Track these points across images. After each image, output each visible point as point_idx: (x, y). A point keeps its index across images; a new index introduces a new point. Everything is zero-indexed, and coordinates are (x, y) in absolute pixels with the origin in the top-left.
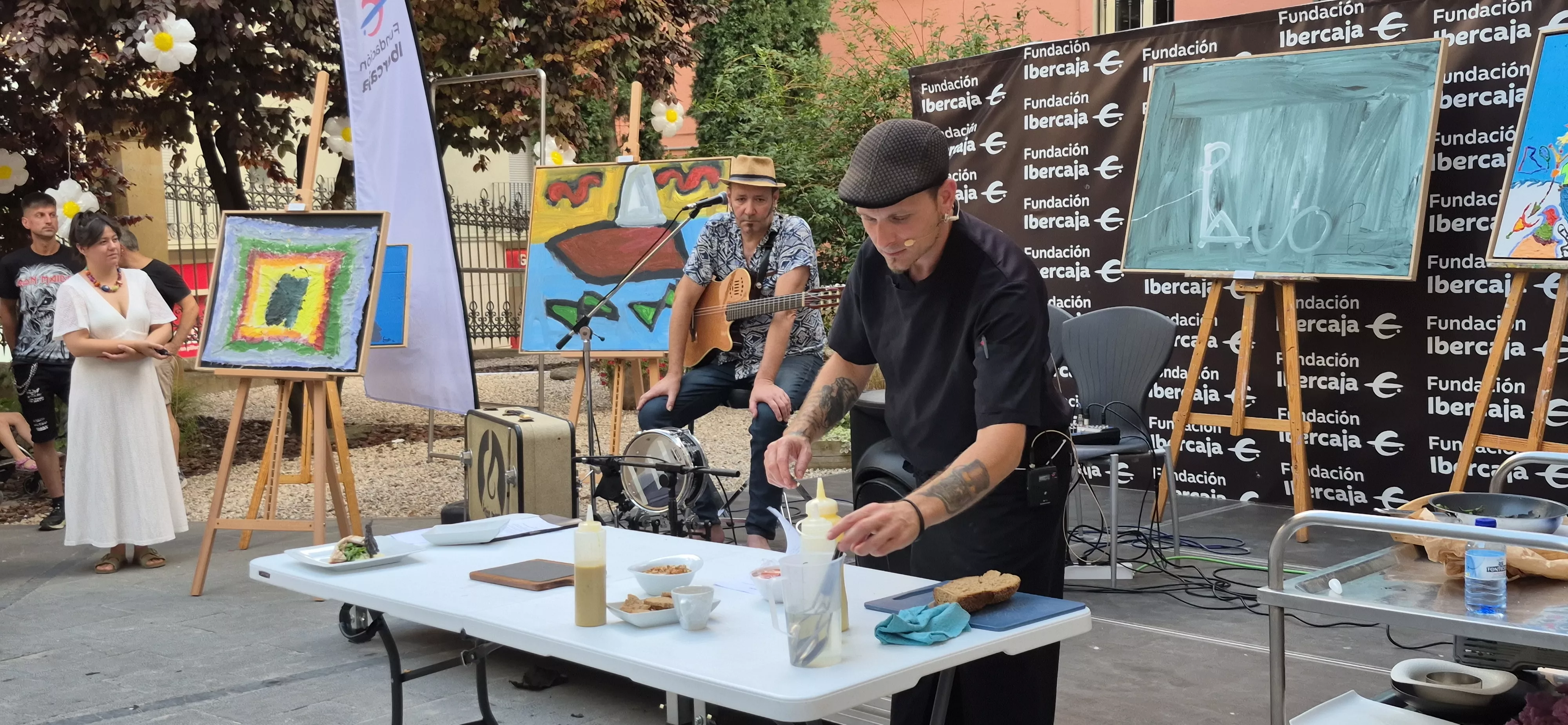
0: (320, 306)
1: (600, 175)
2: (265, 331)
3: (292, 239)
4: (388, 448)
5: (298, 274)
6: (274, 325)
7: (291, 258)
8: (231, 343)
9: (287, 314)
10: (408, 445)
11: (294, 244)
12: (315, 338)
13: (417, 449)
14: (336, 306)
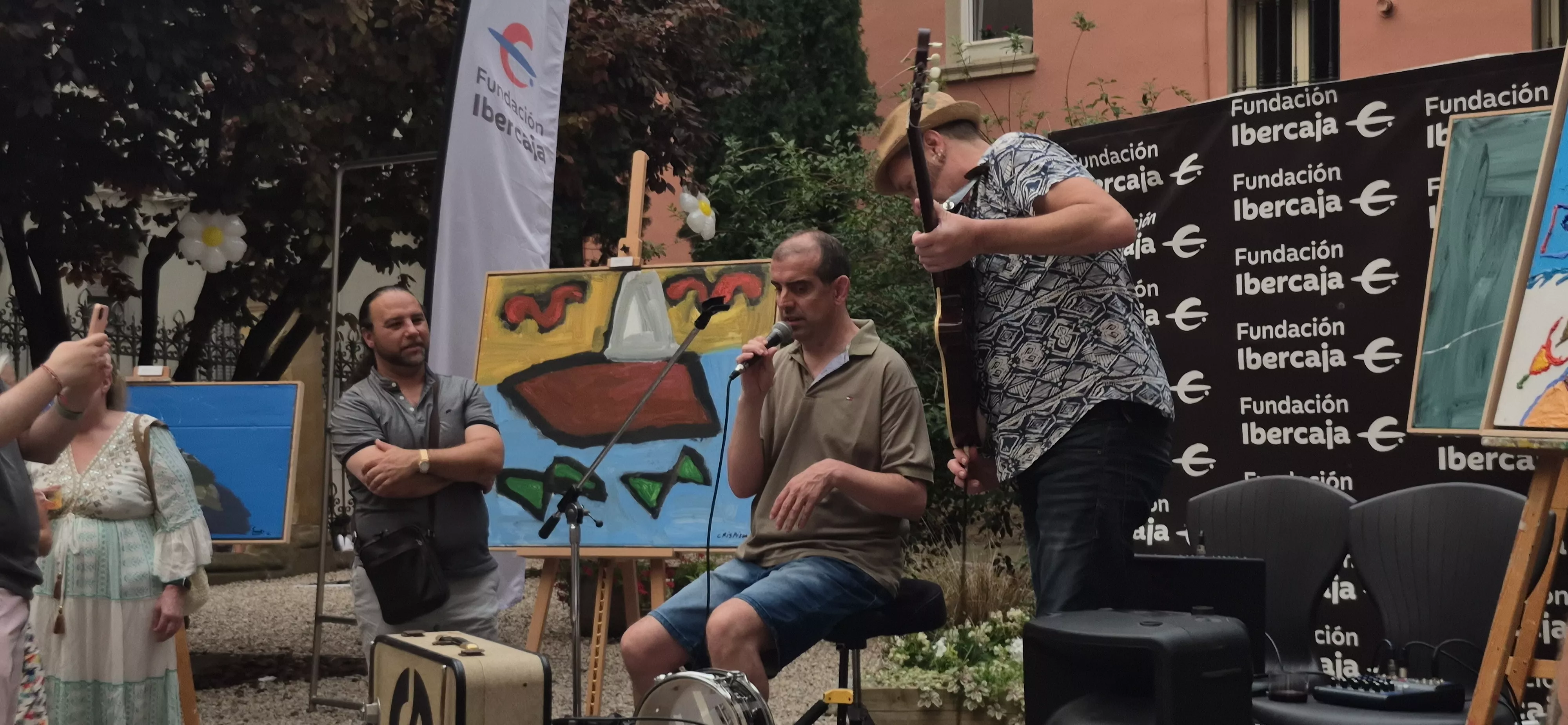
1: (583, 286)
4: (252, 690)
10: (281, 685)
13: (293, 691)
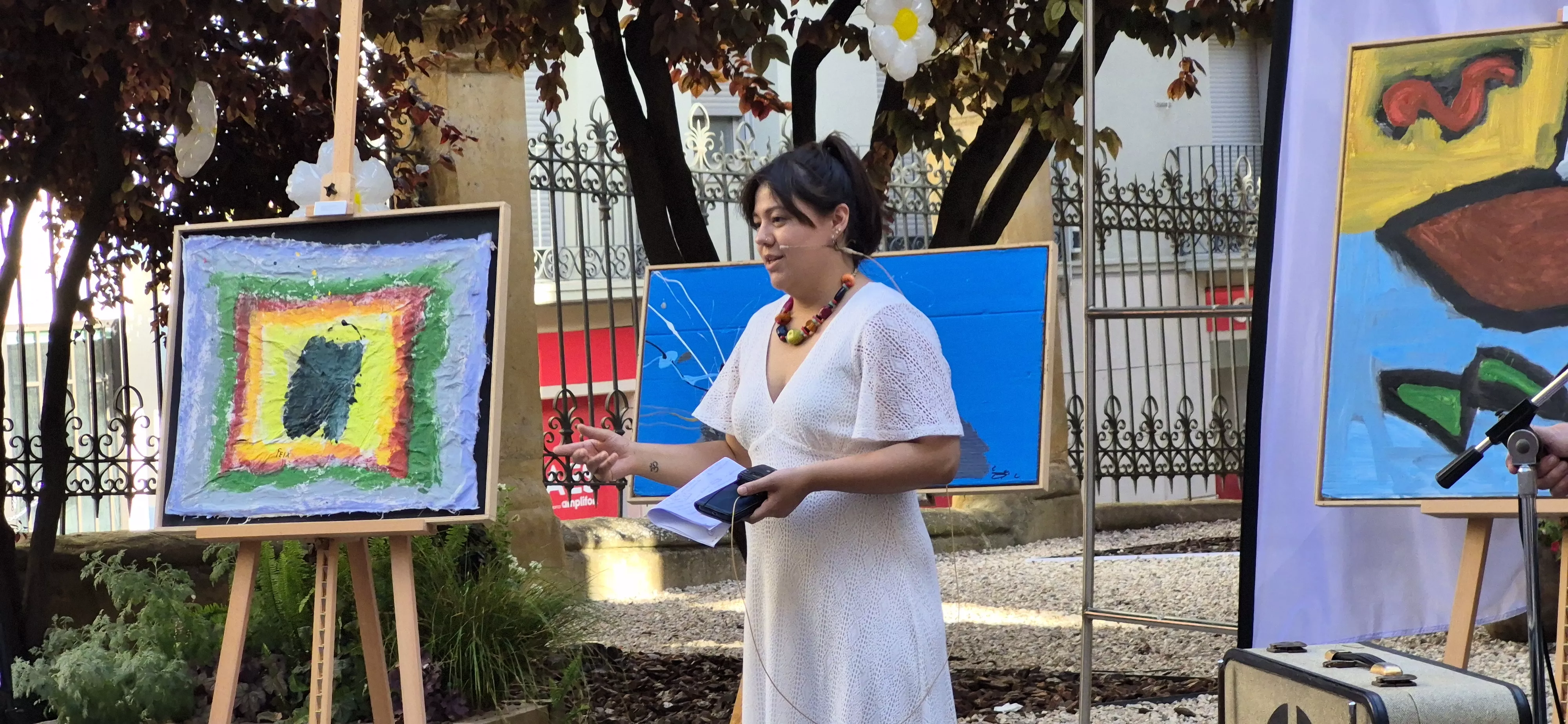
0: (391, 393)
3: (319, 270)
5: (342, 336)
6: (304, 436)
7: (321, 306)
9: (328, 414)
11: (325, 279)
12: (387, 454)
14: (423, 392)
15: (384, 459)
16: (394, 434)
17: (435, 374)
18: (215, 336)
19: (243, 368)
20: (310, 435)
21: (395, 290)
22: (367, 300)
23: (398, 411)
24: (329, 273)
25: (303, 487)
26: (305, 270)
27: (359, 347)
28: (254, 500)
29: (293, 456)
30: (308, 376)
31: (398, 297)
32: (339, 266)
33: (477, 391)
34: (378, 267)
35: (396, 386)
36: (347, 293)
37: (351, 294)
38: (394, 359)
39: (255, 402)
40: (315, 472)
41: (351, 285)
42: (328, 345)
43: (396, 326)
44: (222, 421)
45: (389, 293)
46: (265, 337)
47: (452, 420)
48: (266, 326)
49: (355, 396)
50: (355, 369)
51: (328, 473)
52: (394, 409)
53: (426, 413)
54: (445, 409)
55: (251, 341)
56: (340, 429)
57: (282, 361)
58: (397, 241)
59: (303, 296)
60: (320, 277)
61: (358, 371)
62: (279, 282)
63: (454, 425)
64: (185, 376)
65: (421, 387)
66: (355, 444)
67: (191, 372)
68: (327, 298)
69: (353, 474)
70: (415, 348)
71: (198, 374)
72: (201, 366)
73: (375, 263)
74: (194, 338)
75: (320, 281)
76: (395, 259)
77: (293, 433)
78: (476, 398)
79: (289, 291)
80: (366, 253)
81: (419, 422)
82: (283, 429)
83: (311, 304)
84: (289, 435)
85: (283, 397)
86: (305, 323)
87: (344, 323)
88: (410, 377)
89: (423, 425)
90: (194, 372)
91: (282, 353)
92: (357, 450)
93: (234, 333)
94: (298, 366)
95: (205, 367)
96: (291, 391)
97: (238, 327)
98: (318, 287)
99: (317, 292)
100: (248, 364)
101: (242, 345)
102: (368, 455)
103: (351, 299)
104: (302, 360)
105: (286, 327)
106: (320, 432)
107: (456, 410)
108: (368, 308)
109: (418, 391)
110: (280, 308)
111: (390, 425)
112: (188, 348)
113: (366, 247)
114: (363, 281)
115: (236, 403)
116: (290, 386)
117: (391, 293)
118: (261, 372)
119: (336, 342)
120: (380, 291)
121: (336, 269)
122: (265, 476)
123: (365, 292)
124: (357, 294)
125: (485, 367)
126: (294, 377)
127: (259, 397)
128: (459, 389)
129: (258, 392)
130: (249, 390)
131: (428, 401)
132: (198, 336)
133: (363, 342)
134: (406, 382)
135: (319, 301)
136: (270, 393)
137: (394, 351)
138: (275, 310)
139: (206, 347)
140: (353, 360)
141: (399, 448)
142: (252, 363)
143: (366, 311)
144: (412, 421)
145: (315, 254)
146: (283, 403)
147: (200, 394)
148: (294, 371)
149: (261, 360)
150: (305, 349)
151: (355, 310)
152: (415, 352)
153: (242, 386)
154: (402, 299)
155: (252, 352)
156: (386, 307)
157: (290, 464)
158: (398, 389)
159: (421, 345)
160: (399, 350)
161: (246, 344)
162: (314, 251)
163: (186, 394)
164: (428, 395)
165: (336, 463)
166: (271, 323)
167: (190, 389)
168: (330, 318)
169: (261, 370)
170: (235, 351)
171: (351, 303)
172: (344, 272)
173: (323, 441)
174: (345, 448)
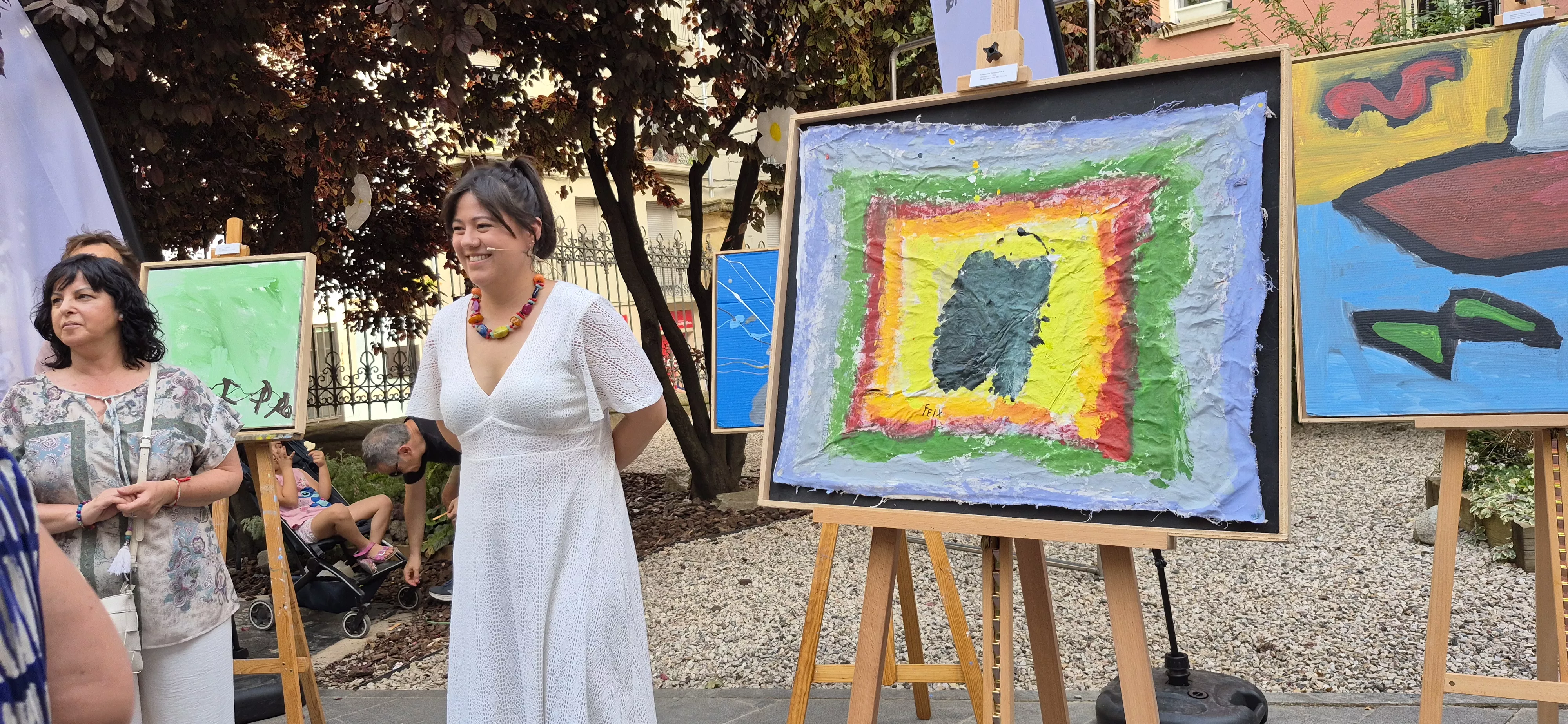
1: (1455, 58)
2: (939, 406)
6: (962, 389)
7: (986, 210)
8: (844, 437)
9: (998, 360)
12: (1096, 422)
14: (1153, 331)
15: (1089, 429)
16: (1105, 394)
17: (1173, 304)
18: (840, 251)
19: (876, 293)
20: (972, 388)
21: (1102, 184)
22: (1057, 200)
23: (1109, 359)
24: (998, 165)
25: (963, 461)
26: (962, 162)
27: (1045, 265)
28: (892, 474)
29: (947, 416)
30: (968, 306)
31: (1105, 194)
32: (1013, 155)
33: (1253, 333)
34: (1072, 152)
35: (1106, 323)
36: (1026, 190)
37: (1031, 191)
38: (1102, 283)
39: (892, 339)
40: (979, 442)
41: (1031, 179)
42: (997, 263)
43: (1103, 235)
44: (847, 364)
45: (1092, 188)
46: (906, 252)
47: (1208, 376)
48: (907, 238)
49: (1040, 335)
50: (1040, 297)
51: (1000, 444)
52: (1104, 356)
53: (1158, 364)
54: (1193, 358)
55: (887, 258)
56: (1018, 382)
57: (931, 285)
58: (1104, 115)
59: (960, 196)
60: (985, 170)
61: (1045, 299)
62: (926, 179)
63: (1210, 383)
64: (800, 303)
65: (1150, 324)
66: (1042, 403)
67: (808, 298)
68: (994, 199)
69: (1040, 449)
70: (1138, 266)
71: (818, 301)
72: (821, 290)
73: (1069, 147)
74: (812, 255)
75: (984, 177)
76: (1100, 140)
77: (946, 384)
78: (1250, 343)
79: (940, 192)
80: (1055, 134)
81: (1147, 377)
82: (932, 379)
83: (972, 207)
84: (940, 387)
85: (932, 334)
86: (962, 233)
87: (1022, 233)
88: (1130, 309)
89: (1156, 382)
90: (812, 297)
91: (930, 273)
92: (1046, 414)
93: (865, 248)
94: (954, 292)
95: (826, 292)
96: (943, 325)
97: (869, 241)
98: (981, 184)
99: (979, 191)
100: (882, 288)
101: (875, 264)
102: (1064, 422)
103: (1033, 200)
104: (958, 284)
105: (936, 239)
106: (988, 384)
107: (1215, 360)
108: (1057, 211)
109: (1144, 329)
110: (927, 213)
111: (1099, 380)
112: (805, 269)
113: (1053, 126)
114: (1050, 173)
115: (867, 339)
116: (941, 318)
117: (1095, 188)
118: (900, 300)
119: (1008, 258)
120: (1078, 186)
121: (1008, 159)
122: (907, 441)
123: (1053, 189)
124: (1040, 193)
125: (1264, 296)
126: (947, 306)
127: (897, 332)
128: (1218, 329)
129: (897, 326)
130: (883, 323)
131: (1161, 345)
132: (817, 252)
133: (1051, 258)
134: (1123, 317)
135: (982, 203)
136: (912, 328)
137: (1102, 270)
138: (920, 216)
139: (827, 266)
140: (1036, 284)
141: (1114, 415)
142: (888, 287)
143: (1055, 215)
144: (1135, 375)
145: (977, 140)
146: (932, 342)
147: (819, 326)
148: (947, 298)
149: (901, 283)
150: (964, 268)
151: (1038, 214)
152: (1137, 272)
153: (874, 317)
154: (1112, 196)
155: (888, 272)
156: (1087, 208)
157: (943, 427)
158: (1111, 327)
159: (1146, 263)
160: (1110, 268)
161: (880, 262)
162: (976, 135)
163: (802, 327)
164: (1162, 336)
165: (1013, 430)
166: (915, 235)
167: (806, 320)
168: (998, 225)
169: (900, 296)
170: (865, 271)
171: (1031, 204)
172: (1019, 162)
173: (992, 398)
174: (1026, 409)
